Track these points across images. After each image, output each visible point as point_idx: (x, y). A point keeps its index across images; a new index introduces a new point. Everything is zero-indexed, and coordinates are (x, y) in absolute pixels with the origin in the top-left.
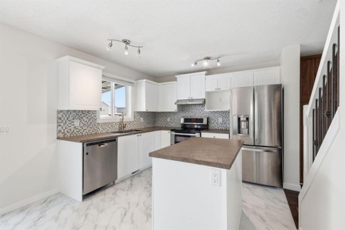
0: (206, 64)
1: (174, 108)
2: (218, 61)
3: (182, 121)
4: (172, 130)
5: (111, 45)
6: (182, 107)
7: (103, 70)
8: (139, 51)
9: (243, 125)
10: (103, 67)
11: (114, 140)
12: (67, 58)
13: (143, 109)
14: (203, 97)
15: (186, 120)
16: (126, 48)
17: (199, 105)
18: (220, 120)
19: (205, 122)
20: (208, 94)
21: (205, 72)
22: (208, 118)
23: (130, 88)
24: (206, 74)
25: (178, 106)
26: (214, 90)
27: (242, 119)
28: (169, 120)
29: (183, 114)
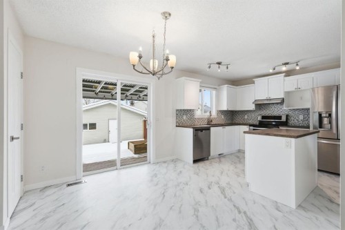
0: (284, 68)
1: (252, 107)
2: (297, 65)
3: (260, 118)
4: (250, 125)
5: (210, 67)
6: (260, 106)
7: (201, 83)
8: (227, 68)
9: (326, 121)
10: (200, 80)
11: (208, 129)
12: (183, 78)
13: (225, 108)
14: (282, 96)
15: (263, 117)
16: (219, 67)
17: (277, 103)
18: (301, 117)
19: (284, 119)
20: (288, 93)
21: (284, 74)
22: (287, 116)
23: (214, 92)
24: (286, 76)
25: (256, 105)
26: (294, 89)
27: (323, 115)
28: (246, 117)
29: (260, 113)
